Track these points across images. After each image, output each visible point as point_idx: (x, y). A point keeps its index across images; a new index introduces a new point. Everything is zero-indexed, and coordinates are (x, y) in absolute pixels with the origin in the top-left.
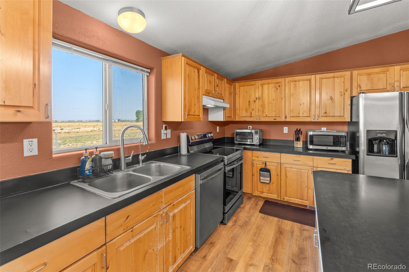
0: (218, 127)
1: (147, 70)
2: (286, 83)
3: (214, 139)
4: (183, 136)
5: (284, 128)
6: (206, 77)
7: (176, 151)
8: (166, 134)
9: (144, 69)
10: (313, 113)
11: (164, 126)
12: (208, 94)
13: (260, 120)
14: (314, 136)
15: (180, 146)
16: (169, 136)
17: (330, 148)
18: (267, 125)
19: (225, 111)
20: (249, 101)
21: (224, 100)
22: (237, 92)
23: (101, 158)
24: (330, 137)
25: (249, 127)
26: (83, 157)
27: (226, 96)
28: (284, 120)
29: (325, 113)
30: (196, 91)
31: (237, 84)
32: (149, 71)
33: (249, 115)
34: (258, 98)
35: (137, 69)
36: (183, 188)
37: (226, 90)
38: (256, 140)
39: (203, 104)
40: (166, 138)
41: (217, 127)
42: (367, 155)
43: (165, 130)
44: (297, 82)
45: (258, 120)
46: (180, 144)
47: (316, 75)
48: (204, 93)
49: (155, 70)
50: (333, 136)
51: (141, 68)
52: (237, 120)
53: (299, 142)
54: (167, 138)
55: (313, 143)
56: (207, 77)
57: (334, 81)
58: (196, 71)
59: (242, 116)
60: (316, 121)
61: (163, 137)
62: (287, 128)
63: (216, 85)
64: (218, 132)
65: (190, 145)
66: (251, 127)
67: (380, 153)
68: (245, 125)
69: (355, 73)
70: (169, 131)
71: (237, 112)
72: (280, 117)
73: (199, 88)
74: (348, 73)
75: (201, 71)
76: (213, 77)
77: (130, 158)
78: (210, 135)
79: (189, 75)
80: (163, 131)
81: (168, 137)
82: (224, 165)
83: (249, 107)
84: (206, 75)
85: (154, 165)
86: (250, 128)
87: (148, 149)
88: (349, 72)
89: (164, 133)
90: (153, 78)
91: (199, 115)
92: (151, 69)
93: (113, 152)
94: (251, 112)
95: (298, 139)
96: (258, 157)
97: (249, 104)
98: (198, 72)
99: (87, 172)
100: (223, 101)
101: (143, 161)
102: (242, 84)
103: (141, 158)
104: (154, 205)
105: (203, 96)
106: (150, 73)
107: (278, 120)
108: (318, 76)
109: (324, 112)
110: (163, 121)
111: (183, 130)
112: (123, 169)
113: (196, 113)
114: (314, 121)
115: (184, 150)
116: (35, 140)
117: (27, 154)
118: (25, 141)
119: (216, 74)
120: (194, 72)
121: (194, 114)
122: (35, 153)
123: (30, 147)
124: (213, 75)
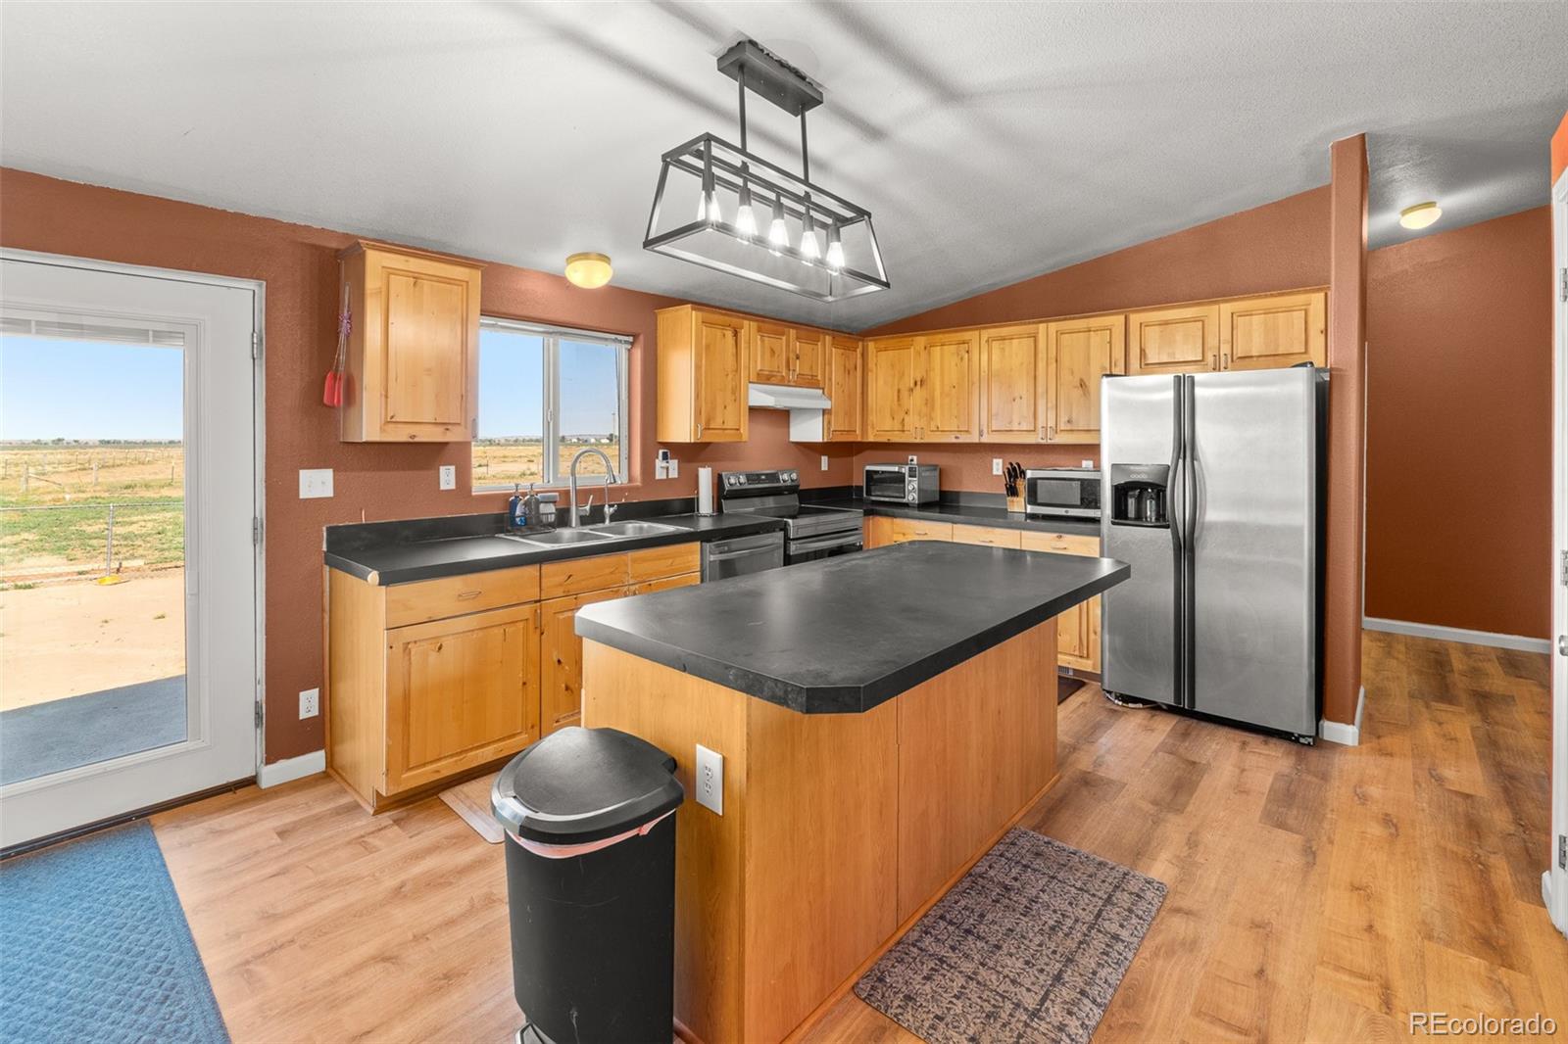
0: (826, 457)
1: (626, 338)
2: (983, 342)
3: (801, 488)
4: (705, 475)
5: (995, 461)
6: (759, 342)
7: (690, 506)
8: (667, 468)
9: (620, 337)
10: (1041, 422)
11: (661, 452)
12: (765, 378)
13: (922, 441)
14: (1039, 481)
15: (698, 499)
16: (674, 474)
17: (1073, 512)
18: (955, 452)
19: (826, 416)
20: (899, 391)
21: (823, 389)
22: (871, 365)
23: (538, 502)
24: (1074, 483)
25: (910, 457)
26: (513, 498)
27: (830, 379)
28: (977, 441)
29: (1069, 422)
30: (730, 376)
31: (871, 345)
32: (631, 339)
33: (898, 426)
34: (919, 383)
35: (606, 339)
36: (671, 561)
37: (830, 364)
38: (912, 492)
39: (751, 404)
40: (665, 477)
41: (823, 458)
42: (1113, 523)
43: (664, 459)
44: (1007, 341)
45: (918, 441)
46: (698, 493)
47: (1050, 324)
48: (753, 377)
49: (641, 337)
50: (1079, 483)
51: (613, 336)
52: (871, 439)
53: (1015, 499)
55: (1036, 499)
56: (762, 341)
57: (1089, 338)
58: (729, 334)
59: (881, 427)
60: (1049, 442)
61: (660, 475)
62: (1000, 461)
63: (792, 356)
64: (824, 471)
65: (721, 494)
66: (915, 458)
67: (1140, 517)
68: (901, 454)
69: (1136, 318)
70: (674, 464)
71: (872, 418)
72: (967, 431)
73: (737, 370)
74: (1116, 321)
75: (743, 333)
76: (784, 338)
77: (588, 508)
78: (786, 477)
79: (708, 347)
80: (659, 463)
81: (671, 476)
82: (787, 539)
83: (899, 405)
84: (759, 337)
85: (630, 525)
86: (912, 460)
87: (626, 497)
88: (1122, 318)
89: (662, 467)
90: (638, 353)
91: (738, 430)
92: (635, 336)
93: (557, 494)
94: (903, 420)
95: (1012, 491)
96: (904, 534)
97: (898, 397)
98: (736, 334)
99: (518, 520)
100: (821, 391)
101: (613, 518)
102: (882, 344)
103: (608, 511)
104: (612, 573)
105: (750, 385)
106: (632, 344)
107: (964, 439)
108: (1053, 326)
109: (1067, 419)
110: (660, 440)
111: (704, 463)
112: (574, 525)
113: (730, 424)
114: (1043, 442)
115: (706, 505)
116: (452, 468)
117: (443, 487)
118: (442, 469)
119: (793, 328)
120: (724, 335)
121: (724, 427)
122: (452, 486)
123: (447, 477)
124: (783, 334)
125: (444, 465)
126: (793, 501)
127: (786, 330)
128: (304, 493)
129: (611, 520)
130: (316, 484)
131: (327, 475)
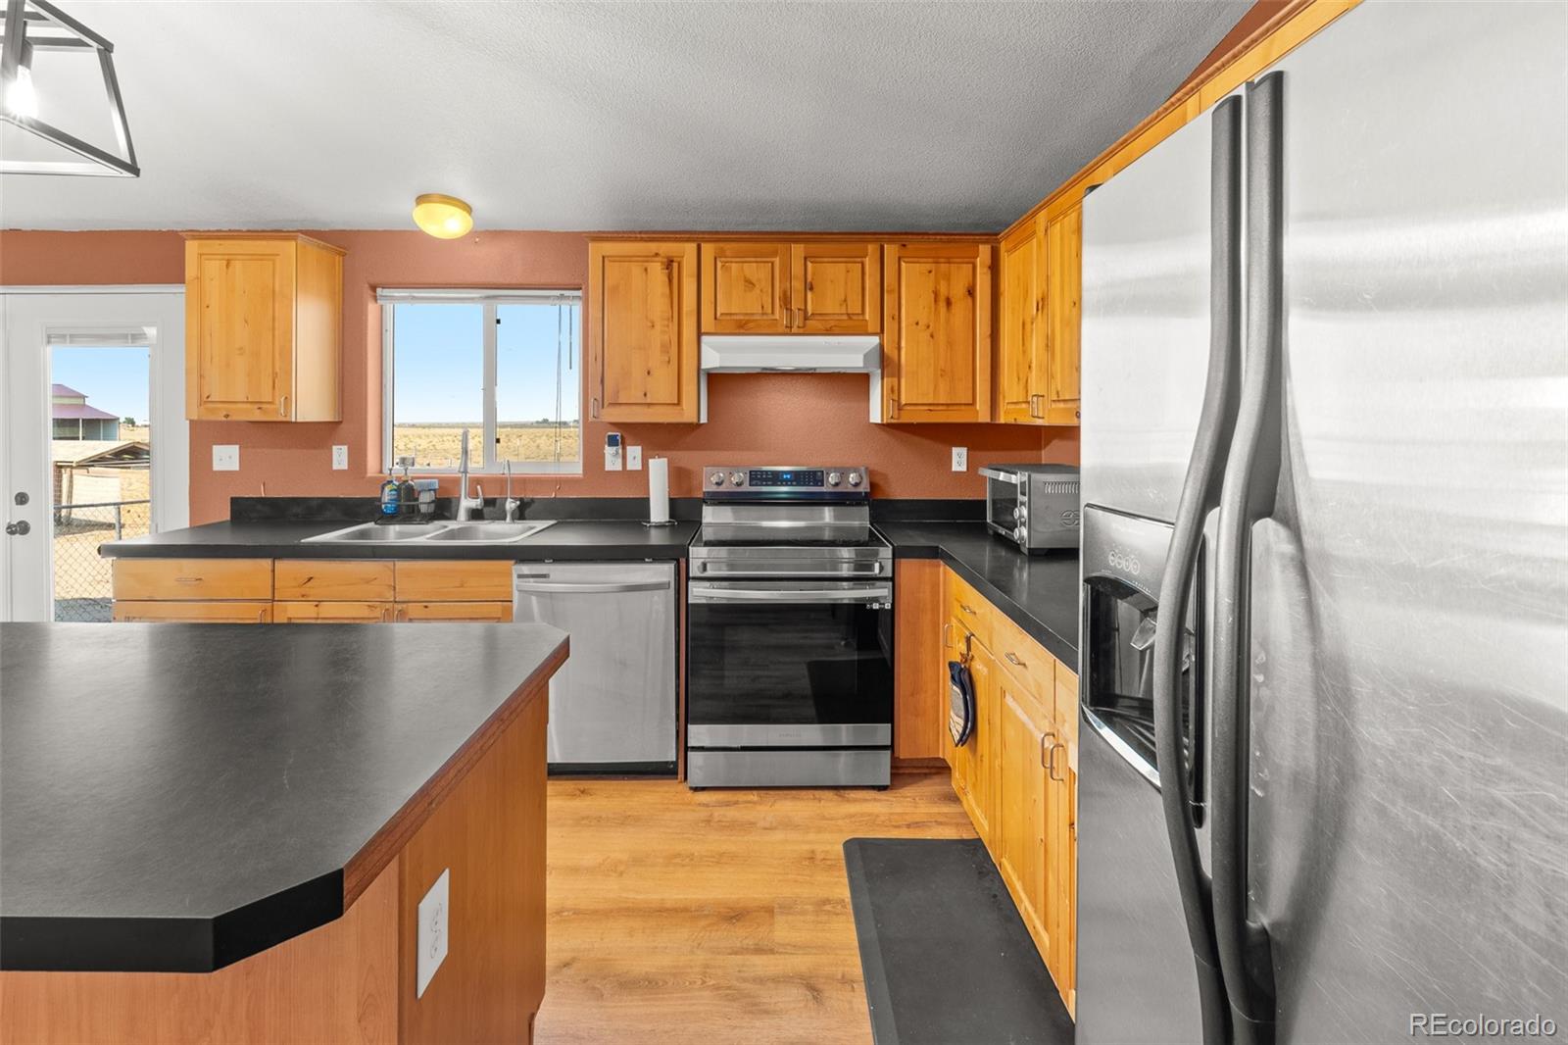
0: (964, 451)
1: (574, 293)
4: (658, 469)
6: (719, 272)
8: (624, 457)
11: (607, 434)
12: (733, 326)
13: (1043, 422)
15: (646, 499)
16: (636, 465)
19: (887, 380)
20: (1024, 325)
21: (879, 335)
27: (898, 317)
30: (658, 327)
31: (1002, 248)
32: (579, 293)
33: (1023, 393)
35: (547, 297)
37: (898, 291)
38: (1018, 525)
39: (709, 368)
40: (620, 469)
43: (612, 445)
45: (1039, 422)
46: (649, 492)
48: (710, 326)
51: (556, 293)
52: (1002, 418)
54: (628, 468)
56: (725, 269)
58: (657, 269)
59: (1010, 397)
61: (612, 466)
63: (797, 286)
64: (958, 472)
70: (633, 452)
71: (1003, 381)
75: (687, 261)
76: (777, 260)
77: (479, 501)
78: (836, 478)
80: (608, 450)
81: (630, 467)
83: (1024, 352)
84: (718, 264)
89: (612, 455)
91: (677, 405)
94: (1027, 379)
97: (1023, 336)
98: (669, 264)
100: (876, 338)
102: (1011, 242)
103: (509, 505)
105: (704, 338)
106: (581, 299)
112: (458, 518)
113: (660, 397)
115: (659, 512)
116: (345, 449)
117: (336, 466)
118: (335, 448)
119: (796, 241)
120: (646, 270)
121: (649, 401)
122: (344, 466)
123: (340, 457)
124: (774, 254)
125: (335, 445)
126: (859, 520)
127: (780, 246)
128: (217, 467)
129: (513, 519)
130: (226, 457)
131: (234, 450)
